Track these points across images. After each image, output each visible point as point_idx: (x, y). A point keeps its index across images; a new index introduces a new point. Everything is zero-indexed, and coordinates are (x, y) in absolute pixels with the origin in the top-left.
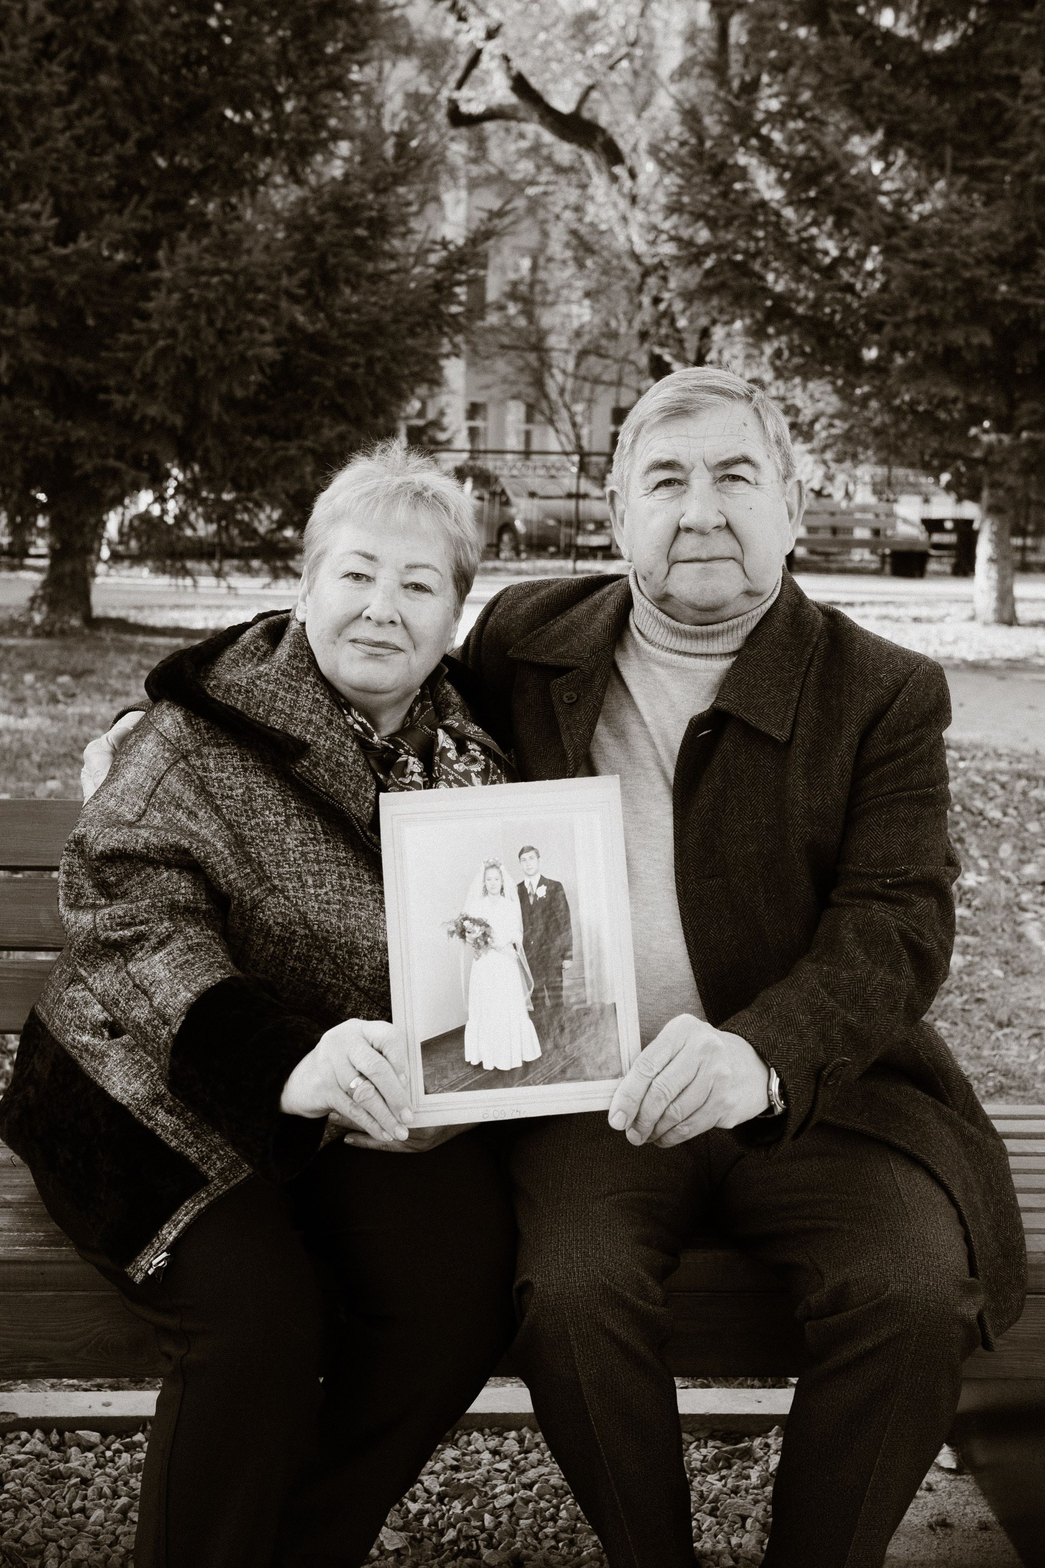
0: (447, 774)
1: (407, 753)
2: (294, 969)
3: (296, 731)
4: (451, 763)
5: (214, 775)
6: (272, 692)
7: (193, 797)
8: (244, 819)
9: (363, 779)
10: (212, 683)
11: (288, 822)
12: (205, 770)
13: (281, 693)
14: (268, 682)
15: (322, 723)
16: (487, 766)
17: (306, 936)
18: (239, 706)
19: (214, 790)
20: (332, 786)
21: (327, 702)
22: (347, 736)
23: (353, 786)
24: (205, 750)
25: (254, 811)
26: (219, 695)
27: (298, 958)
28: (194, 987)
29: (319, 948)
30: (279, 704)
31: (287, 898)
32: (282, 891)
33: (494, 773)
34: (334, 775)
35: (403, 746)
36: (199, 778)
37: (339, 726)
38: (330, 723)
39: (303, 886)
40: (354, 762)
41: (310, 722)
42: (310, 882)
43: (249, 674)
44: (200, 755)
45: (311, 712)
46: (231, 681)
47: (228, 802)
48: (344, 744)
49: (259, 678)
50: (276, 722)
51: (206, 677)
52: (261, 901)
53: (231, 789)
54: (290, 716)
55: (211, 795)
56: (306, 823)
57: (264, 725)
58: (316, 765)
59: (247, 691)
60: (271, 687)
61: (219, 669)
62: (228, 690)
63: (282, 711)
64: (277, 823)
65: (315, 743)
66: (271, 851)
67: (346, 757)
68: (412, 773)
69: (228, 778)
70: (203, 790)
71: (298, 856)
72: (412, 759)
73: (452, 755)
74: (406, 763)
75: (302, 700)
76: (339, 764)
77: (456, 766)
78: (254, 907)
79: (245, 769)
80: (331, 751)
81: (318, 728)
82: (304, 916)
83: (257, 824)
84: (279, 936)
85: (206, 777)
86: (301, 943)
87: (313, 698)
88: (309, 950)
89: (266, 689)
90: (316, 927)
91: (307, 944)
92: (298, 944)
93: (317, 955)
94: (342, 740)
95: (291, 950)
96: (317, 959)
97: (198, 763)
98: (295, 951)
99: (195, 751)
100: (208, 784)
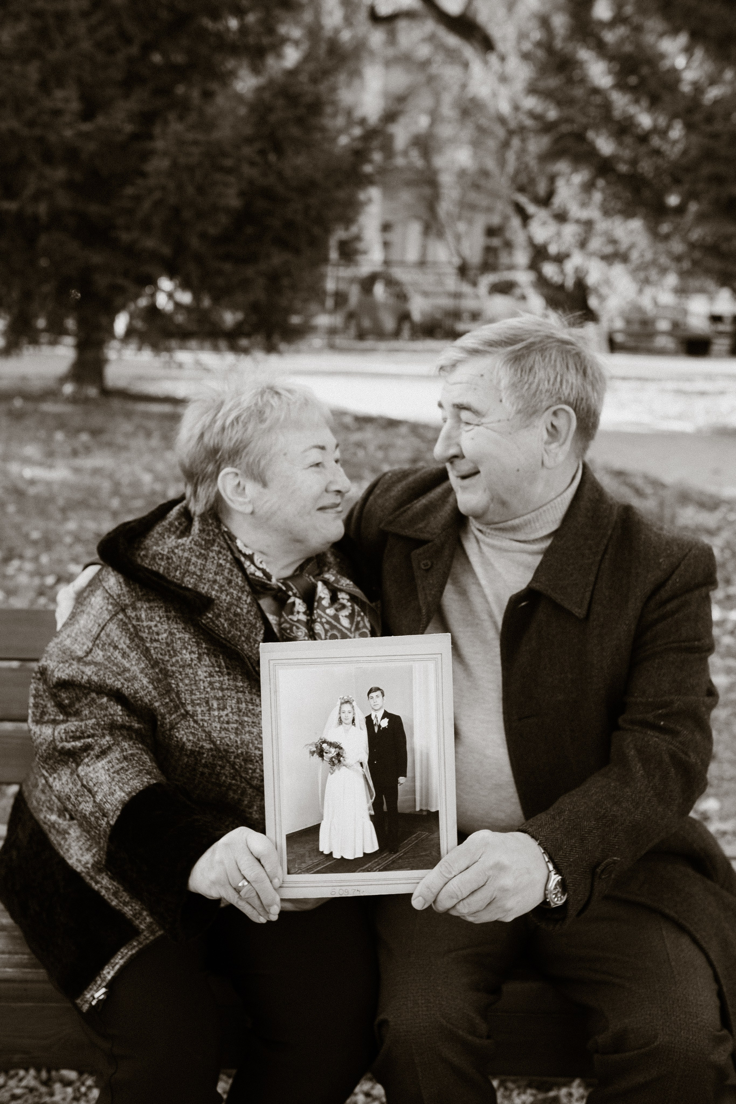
0: (321, 617)
1: (295, 595)
2: (203, 774)
3: (204, 588)
4: (324, 609)
5: (145, 624)
6: (187, 558)
7: (128, 642)
8: (167, 658)
9: (254, 626)
10: (142, 553)
11: (199, 659)
12: (138, 619)
13: (194, 559)
14: (184, 550)
15: (224, 582)
16: (353, 610)
17: (211, 749)
18: (161, 570)
19: (144, 635)
20: (229, 632)
21: (228, 565)
22: (244, 591)
23: (246, 631)
24: (139, 605)
25: (175, 651)
26: (146, 563)
27: (205, 766)
28: (128, 789)
29: (221, 758)
30: (192, 568)
31: (196, 722)
32: (192, 716)
33: (359, 615)
34: (232, 623)
35: (291, 590)
36: (134, 626)
37: (237, 584)
38: (230, 582)
39: (209, 710)
40: (248, 612)
41: (215, 581)
42: (215, 706)
43: (170, 545)
44: (135, 608)
45: (216, 574)
46: (156, 551)
47: (155, 644)
48: (240, 598)
50: (189, 582)
51: (138, 548)
52: (177, 724)
53: (158, 634)
54: (200, 577)
55: (142, 639)
56: (213, 660)
57: (179, 586)
58: (219, 616)
59: (168, 558)
60: (186, 555)
61: (148, 542)
62: (154, 558)
63: (194, 573)
64: (192, 660)
65: (218, 598)
66: (187, 681)
67: (241, 609)
68: (298, 612)
69: (156, 626)
70: (137, 635)
71: (206, 684)
72: (298, 601)
73: (325, 602)
74: (294, 604)
75: (209, 565)
76: (236, 614)
77: (328, 611)
78: (172, 728)
79: (168, 618)
80: (231, 604)
81: (221, 586)
82: (209, 734)
83: (177, 661)
84: (191, 750)
85: (139, 625)
86: (208, 755)
87: (218, 563)
88: (214, 760)
89: (182, 556)
90: (218, 742)
91: (212, 756)
92: (205, 756)
93: (220, 763)
94: (240, 595)
95: (201, 761)
96: (220, 766)
97: (133, 615)
98: (203, 761)
99: (131, 605)
100: (140, 630)
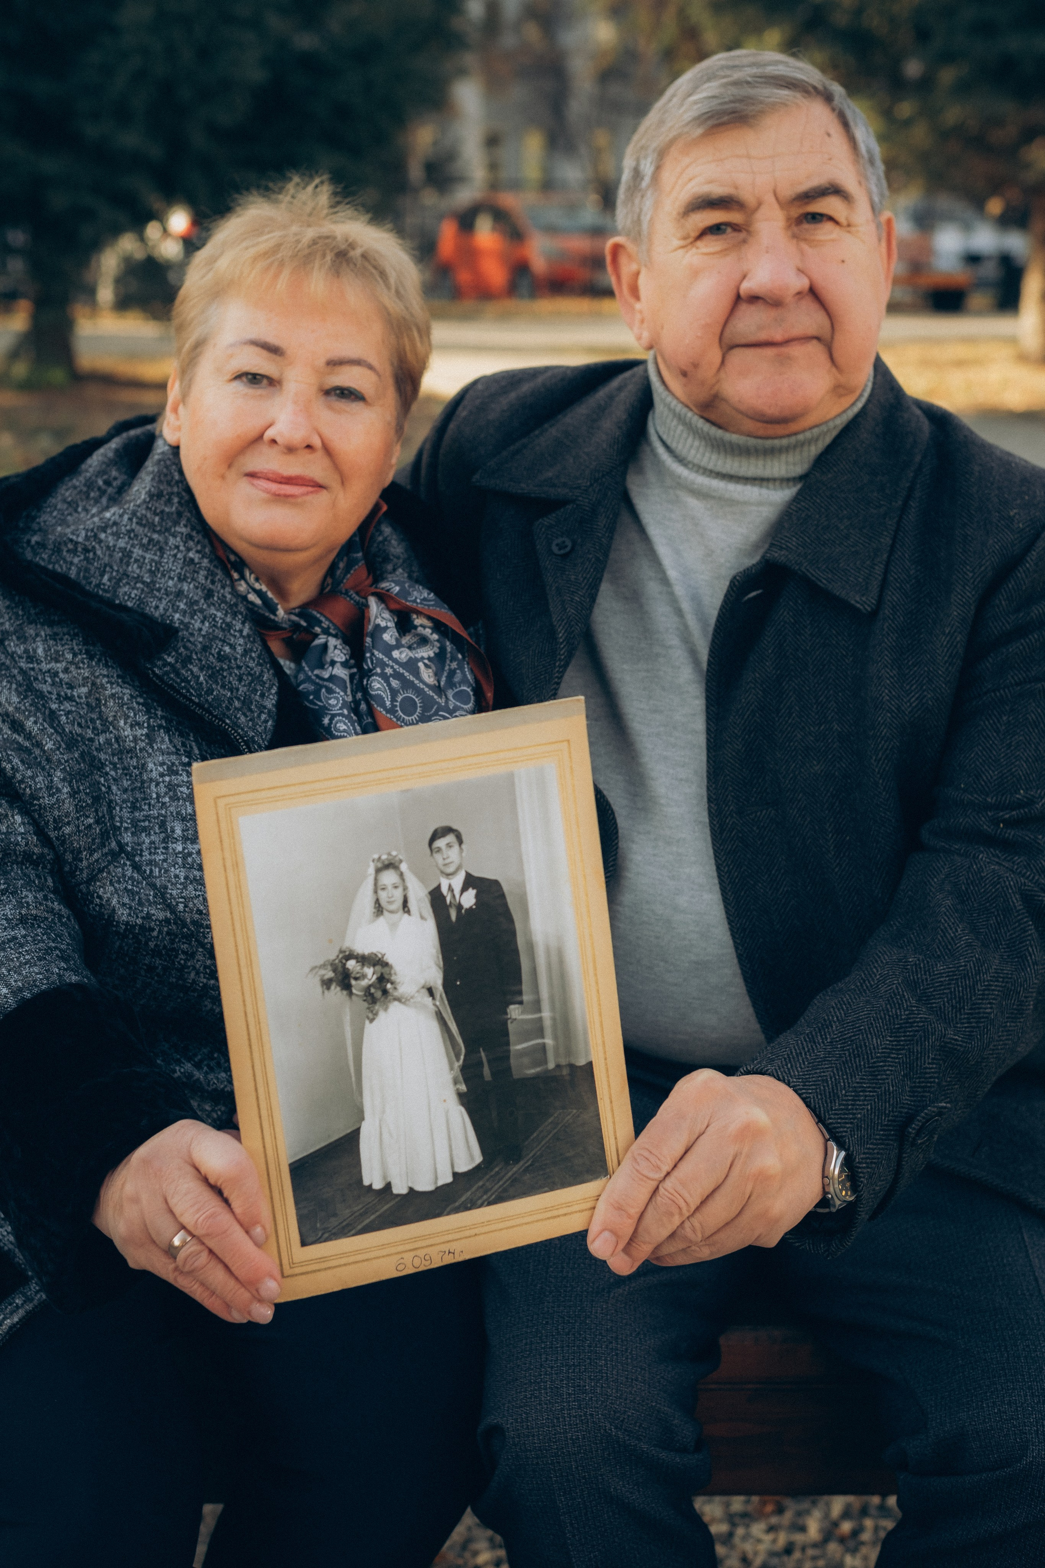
0: (384, 665)
1: (326, 632)
2: (151, 969)
3: (157, 608)
4: (388, 650)
5: (45, 667)
6: (123, 550)
7: (15, 699)
8: (89, 734)
9: (259, 679)
10: (35, 539)
11: (150, 739)
12: (31, 658)
13: (137, 552)
14: (117, 535)
15: (197, 596)
16: (442, 649)
17: (167, 921)
18: (73, 573)
19: (45, 688)
20: (210, 691)
21: (205, 562)
22: (235, 615)
23: (242, 690)
24: (31, 631)
25: (104, 721)
26: (43, 558)
27: (156, 952)
28: (15, 980)
29: (188, 937)
30: (134, 569)
31: (136, 867)
32: (130, 856)
33: (453, 659)
34: (214, 675)
35: (319, 623)
36: (22, 671)
37: (223, 599)
38: (209, 595)
39: (164, 841)
40: (246, 652)
41: (179, 594)
42: (178, 832)
43: (89, 524)
44: (23, 638)
45: (181, 579)
46: (61, 535)
47: (67, 706)
48: (229, 626)
49: (104, 530)
50: (129, 595)
51: (27, 529)
52: (101, 871)
53: (71, 687)
54: (151, 587)
55: (41, 695)
56: (178, 741)
57: (110, 604)
58: (188, 660)
59: (86, 550)
60: (121, 543)
61: (46, 518)
62: (57, 549)
63: (139, 579)
64: (135, 739)
65: (187, 626)
66: (126, 784)
67: (233, 647)
68: (333, 663)
69: (66, 670)
70: (30, 688)
71: (162, 789)
72: (332, 642)
73: (389, 637)
74: (325, 647)
75: (168, 562)
76: (221, 658)
77: (396, 654)
78: (92, 879)
79: (91, 658)
80: (211, 638)
81: (192, 603)
82: (161, 893)
83: (108, 742)
84: (127, 924)
85: (33, 669)
86: (160, 932)
87: (185, 558)
88: (172, 942)
89: (115, 546)
90: (181, 907)
91: (168, 933)
92: (155, 933)
93: (185, 947)
94: (228, 619)
95: (146, 944)
96: (184, 952)
97: (20, 650)
98: (152, 944)
99: (15, 632)
100: (36, 679)
